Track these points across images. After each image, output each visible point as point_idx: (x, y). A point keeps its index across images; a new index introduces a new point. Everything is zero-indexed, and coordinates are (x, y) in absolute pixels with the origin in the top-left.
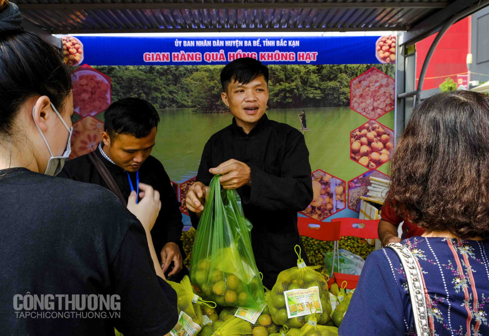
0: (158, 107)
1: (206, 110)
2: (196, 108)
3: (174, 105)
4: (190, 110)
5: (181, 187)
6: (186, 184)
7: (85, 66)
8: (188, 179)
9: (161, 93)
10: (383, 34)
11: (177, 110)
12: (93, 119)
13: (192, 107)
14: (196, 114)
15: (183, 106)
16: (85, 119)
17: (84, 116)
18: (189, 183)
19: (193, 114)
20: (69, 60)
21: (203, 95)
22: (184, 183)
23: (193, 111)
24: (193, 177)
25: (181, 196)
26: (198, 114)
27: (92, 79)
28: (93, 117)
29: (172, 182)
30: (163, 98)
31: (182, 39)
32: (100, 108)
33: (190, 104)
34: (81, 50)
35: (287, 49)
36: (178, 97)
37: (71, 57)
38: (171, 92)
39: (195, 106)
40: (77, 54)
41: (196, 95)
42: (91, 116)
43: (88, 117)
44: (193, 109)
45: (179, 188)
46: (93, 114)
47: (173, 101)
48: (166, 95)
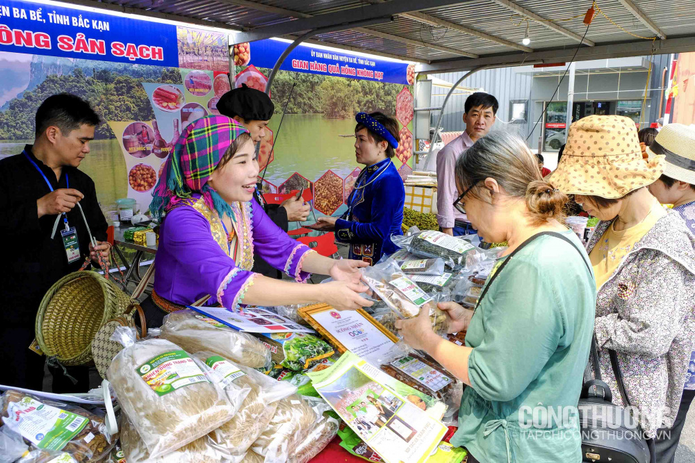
0: (302, 112)
1: (329, 116)
2: (324, 114)
3: (311, 110)
5: (315, 185)
7: (252, 67)
8: (319, 178)
9: (304, 98)
10: (410, 63)
15: (316, 112)
18: (319, 181)
20: (240, 58)
21: (327, 102)
22: (316, 182)
27: (257, 81)
29: (309, 181)
30: (305, 104)
31: (316, 50)
33: (320, 110)
34: (248, 49)
35: (369, 68)
36: (313, 103)
37: (241, 55)
38: (309, 98)
39: (323, 112)
40: (246, 53)
41: (324, 102)
45: (314, 187)
47: (311, 107)
48: (307, 101)
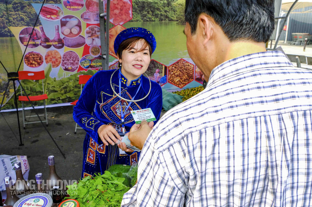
0: (159, 20)
1: (183, 23)
2: (178, 22)
3: (167, 19)
4: (175, 22)
5: (169, 68)
6: (171, 66)
8: (172, 64)
9: (161, 11)
11: (168, 22)
12: (121, 27)
13: (176, 21)
14: (178, 25)
16: (116, 27)
17: (116, 25)
18: (173, 65)
19: (177, 25)
22: (170, 66)
23: (177, 23)
24: (175, 62)
25: (169, 73)
26: (179, 25)
28: (121, 25)
29: (164, 65)
30: (161, 15)
32: (126, 20)
33: (175, 19)
36: (169, 15)
38: (166, 11)
41: (179, 13)
42: (120, 25)
43: (119, 25)
44: (177, 22)
45: (168, 69)
46: (121, 24)
47: (167, 17)
48: (163, 13)
